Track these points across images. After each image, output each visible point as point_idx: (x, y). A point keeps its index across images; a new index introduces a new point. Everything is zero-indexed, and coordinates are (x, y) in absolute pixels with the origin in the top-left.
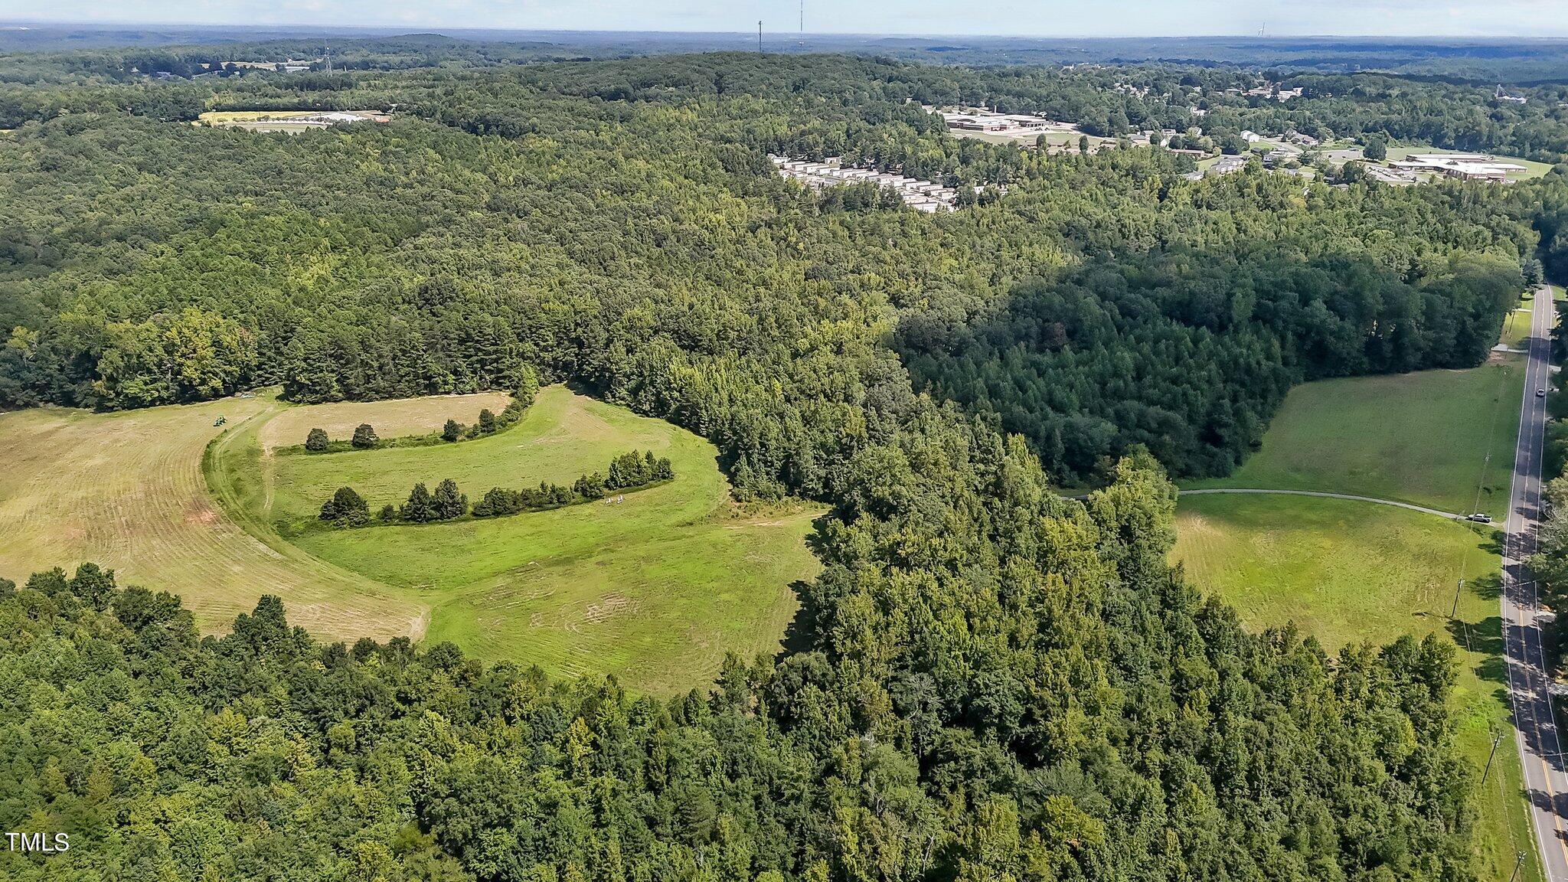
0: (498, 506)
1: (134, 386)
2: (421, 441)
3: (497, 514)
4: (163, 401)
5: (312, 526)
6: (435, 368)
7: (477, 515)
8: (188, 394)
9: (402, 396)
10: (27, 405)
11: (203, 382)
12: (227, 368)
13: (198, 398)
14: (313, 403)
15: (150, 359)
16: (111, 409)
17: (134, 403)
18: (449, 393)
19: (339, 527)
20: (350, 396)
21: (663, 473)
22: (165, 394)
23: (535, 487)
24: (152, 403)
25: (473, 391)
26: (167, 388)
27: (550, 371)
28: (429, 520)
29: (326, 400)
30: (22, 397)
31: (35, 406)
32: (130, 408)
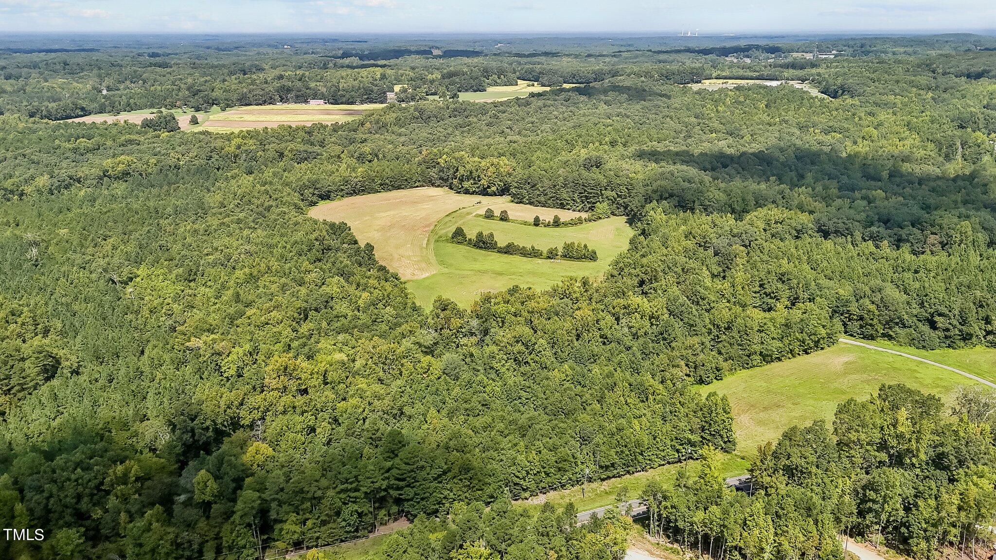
0: (509, 250)
1: (466, 184)
2: (525, 223)
3: (506, 253)
4: (477, 193)
5: (447, 240)
6: (565, 196)
7: (499, 252)
8: (484, 192)
9: (549, 207)
10: (438, 186)
11: (489, 187)
12: (500, 183)
13: (487, 194)
14: (517, 203)
15: (475, 174)
16: (459, 193)
17: (467, 192)
18: (569, 209)
19: (452, 242)
20: (531, 203)
21: (592, 257)
22: (477, 190)
23: (529, 247)
24: (473, 193)
25: (579, 211)
26: (478, 188)
27: (622, 209)
28: (481, 248)
29: (521, 202)
30: (438, 183)
31: (442, 187)
32: (465, 193)
